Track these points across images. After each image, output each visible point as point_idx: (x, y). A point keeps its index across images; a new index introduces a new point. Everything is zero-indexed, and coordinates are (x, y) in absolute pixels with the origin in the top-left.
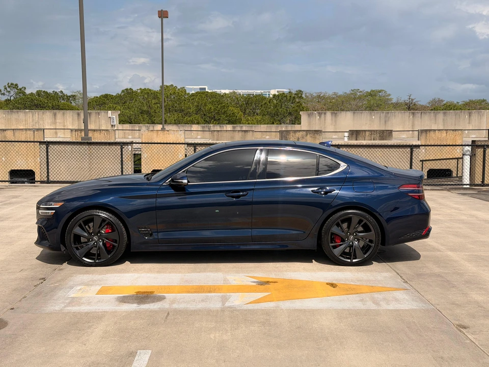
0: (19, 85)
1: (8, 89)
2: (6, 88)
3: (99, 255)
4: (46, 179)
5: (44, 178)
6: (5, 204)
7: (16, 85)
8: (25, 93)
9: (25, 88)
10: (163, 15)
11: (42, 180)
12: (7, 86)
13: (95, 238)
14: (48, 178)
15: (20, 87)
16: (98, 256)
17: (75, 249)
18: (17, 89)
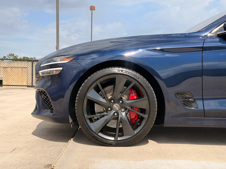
0: (14, 55)
1: (9, 56)
2: (8, 56)
3: (121, 130)
4: (31, 85)
5: (30, 83)
6: (2, 95)
7: (13, 54)
8: (17, 58)
9: (17, 56)
10: (92, 8)
11: (28, 85)
12: (9, 55)
13: (116, 106)
14: (32, 84)
15: (15, 55)
16: (119, 132)
17: (88, 121)
18: (14, 57)
